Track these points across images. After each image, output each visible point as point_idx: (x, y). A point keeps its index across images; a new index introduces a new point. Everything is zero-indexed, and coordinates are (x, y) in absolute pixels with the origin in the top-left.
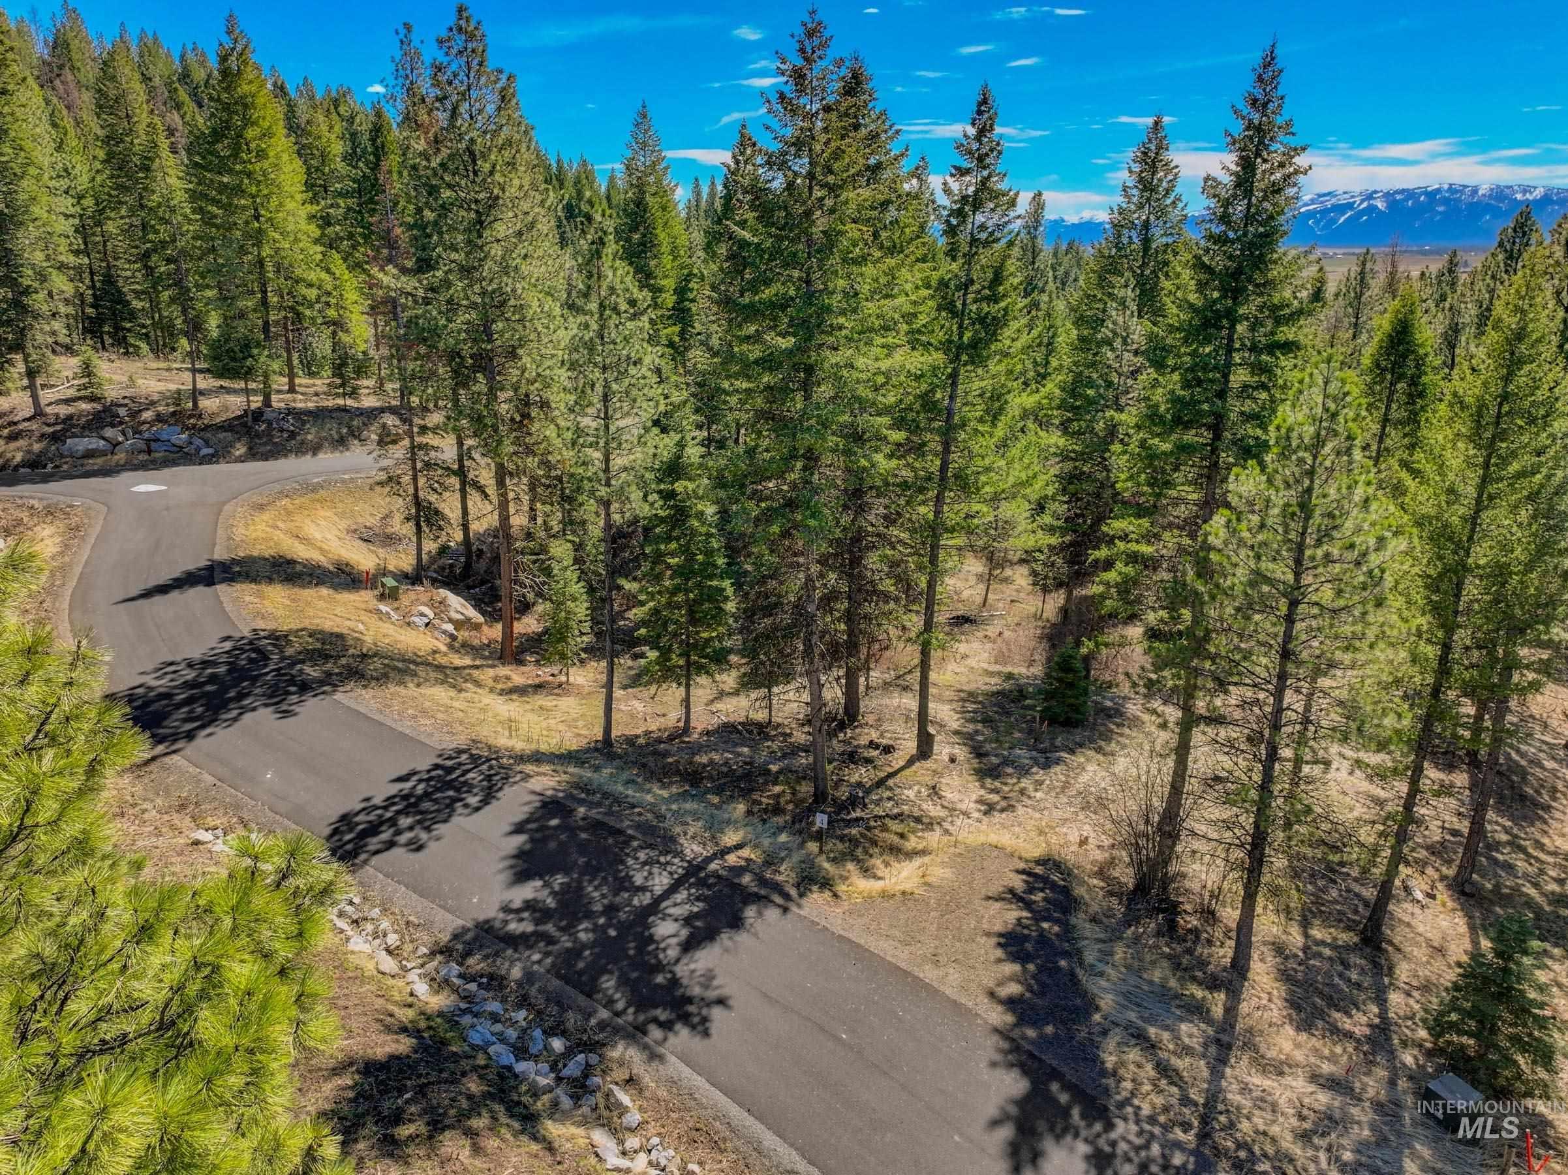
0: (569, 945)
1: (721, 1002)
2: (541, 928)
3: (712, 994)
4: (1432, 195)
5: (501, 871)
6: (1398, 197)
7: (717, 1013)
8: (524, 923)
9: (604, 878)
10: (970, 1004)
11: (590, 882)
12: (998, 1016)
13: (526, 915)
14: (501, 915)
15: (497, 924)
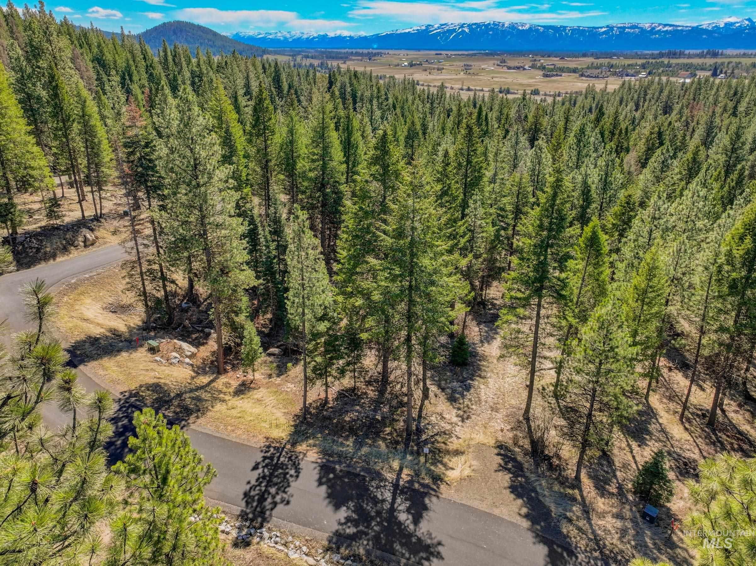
0: (373, 534)
1: (439, 544)
2: (359, 529)
3: (435, 541)
4: (487, 26)
5: (327, 506)
6: (474, 27)
7: (440, 548)
8: (351, 528)
9: (367, 499)
10: (515, 521)
11: (363, 502)
12: (526, 524)
13: (349, 524)
14: (340, 527)
15: (342, 532)
